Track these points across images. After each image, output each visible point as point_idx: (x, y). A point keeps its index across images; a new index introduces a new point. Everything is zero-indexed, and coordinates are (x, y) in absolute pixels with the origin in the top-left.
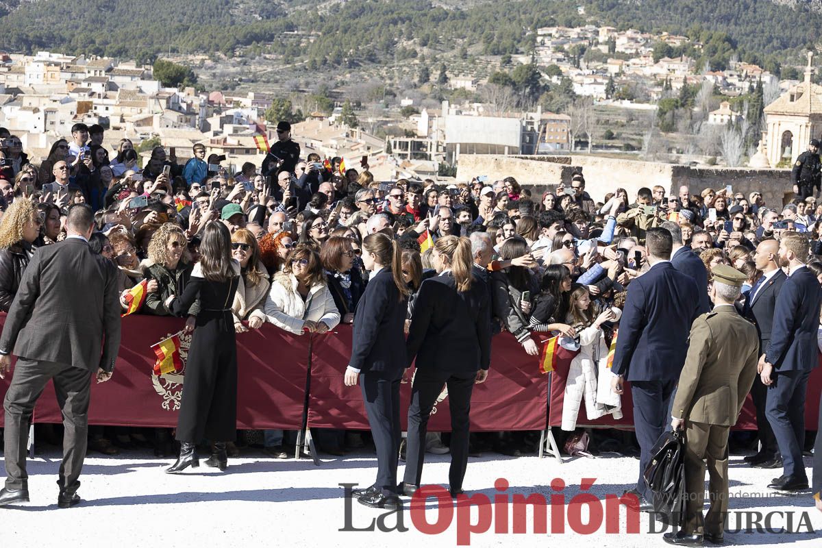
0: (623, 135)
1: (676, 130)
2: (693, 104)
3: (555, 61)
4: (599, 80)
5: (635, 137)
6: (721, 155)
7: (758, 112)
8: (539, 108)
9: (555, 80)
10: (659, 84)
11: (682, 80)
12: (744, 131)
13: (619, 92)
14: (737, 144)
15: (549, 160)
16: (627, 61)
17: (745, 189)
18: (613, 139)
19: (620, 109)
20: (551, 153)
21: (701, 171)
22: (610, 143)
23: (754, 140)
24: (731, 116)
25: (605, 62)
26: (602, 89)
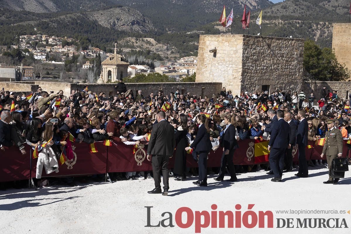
0: (53, 73)
1: (71, 71)
2: (77, 62)
3: (27, 47)
4: (43, 54)
5: (57, 74)
6: (87, 79)
7: (99, 64)
8: (22, 64)
9: (27, 54)
10: (65, 55)
11: (72, 53)
12: (95, 71)
13: (50, 58)
14: (93, 75)
15: (27, 83)
16: (53, 47)
17: (96, 91)
18: (49, 74)
19: (51, 64)
20: (27, 80)
21: (81, 85)
22: (48, 76)
23: (98, 74)
24: (90, 66)
25: (45, 48)
26: (44, 57)
